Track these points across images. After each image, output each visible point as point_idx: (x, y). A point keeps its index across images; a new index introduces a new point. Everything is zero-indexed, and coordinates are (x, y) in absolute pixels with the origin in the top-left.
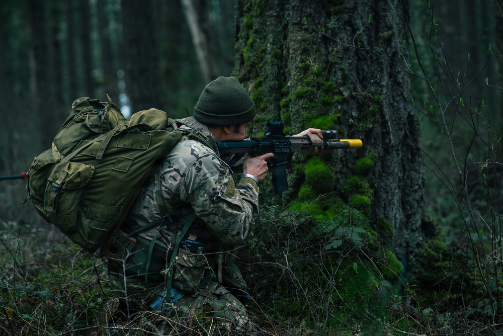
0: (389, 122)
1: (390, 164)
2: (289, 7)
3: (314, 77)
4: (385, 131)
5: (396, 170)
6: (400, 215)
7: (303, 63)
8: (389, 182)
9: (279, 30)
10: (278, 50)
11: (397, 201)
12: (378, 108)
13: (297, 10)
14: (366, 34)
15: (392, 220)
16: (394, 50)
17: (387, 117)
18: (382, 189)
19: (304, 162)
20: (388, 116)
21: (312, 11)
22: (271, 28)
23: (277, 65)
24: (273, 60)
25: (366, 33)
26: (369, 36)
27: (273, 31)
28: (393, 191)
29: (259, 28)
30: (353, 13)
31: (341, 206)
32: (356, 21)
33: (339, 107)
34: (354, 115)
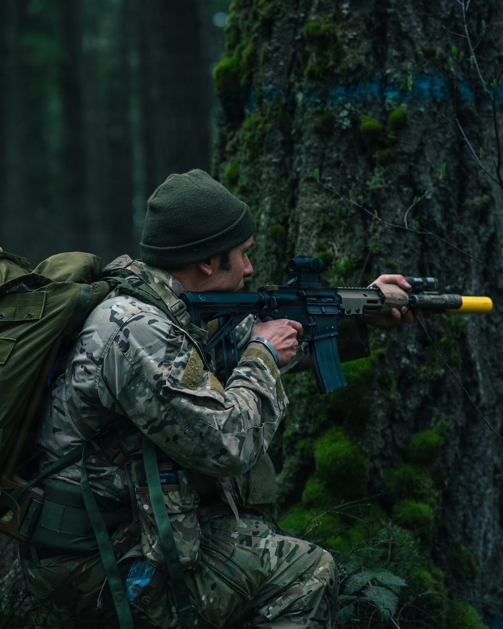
0: (478, 364)
1: (477, 441)
2: (300, 148)
3: (339, 278)
4: (469, 380)
5: (489, 452)
6: (494, 535)
7: (321, 253)
8: (474, 475)
9: (282, 189)
10: (279, 226)
11: (490, 508)
12: (456, 339)
13: (314, 155)
14: (439, 202)
15: (478, 544)
16: (492, 230)
17: (474, 355)
18: (460, 488)
19: (315, 435)
20: (476, 352)
21: (341, 156)
22: (269, 185)
23: (275, 253)
24: (270, 244)
25: (440, 198)
26: (446, 205)
27: (272, 192)
28: (482, 490)
29: (248, 184)
30: (416, 162)
31: (378, 521)
32: (422, 177)
33: (383, 335)
34: (411, 350)
